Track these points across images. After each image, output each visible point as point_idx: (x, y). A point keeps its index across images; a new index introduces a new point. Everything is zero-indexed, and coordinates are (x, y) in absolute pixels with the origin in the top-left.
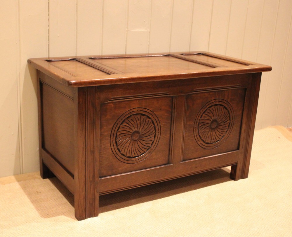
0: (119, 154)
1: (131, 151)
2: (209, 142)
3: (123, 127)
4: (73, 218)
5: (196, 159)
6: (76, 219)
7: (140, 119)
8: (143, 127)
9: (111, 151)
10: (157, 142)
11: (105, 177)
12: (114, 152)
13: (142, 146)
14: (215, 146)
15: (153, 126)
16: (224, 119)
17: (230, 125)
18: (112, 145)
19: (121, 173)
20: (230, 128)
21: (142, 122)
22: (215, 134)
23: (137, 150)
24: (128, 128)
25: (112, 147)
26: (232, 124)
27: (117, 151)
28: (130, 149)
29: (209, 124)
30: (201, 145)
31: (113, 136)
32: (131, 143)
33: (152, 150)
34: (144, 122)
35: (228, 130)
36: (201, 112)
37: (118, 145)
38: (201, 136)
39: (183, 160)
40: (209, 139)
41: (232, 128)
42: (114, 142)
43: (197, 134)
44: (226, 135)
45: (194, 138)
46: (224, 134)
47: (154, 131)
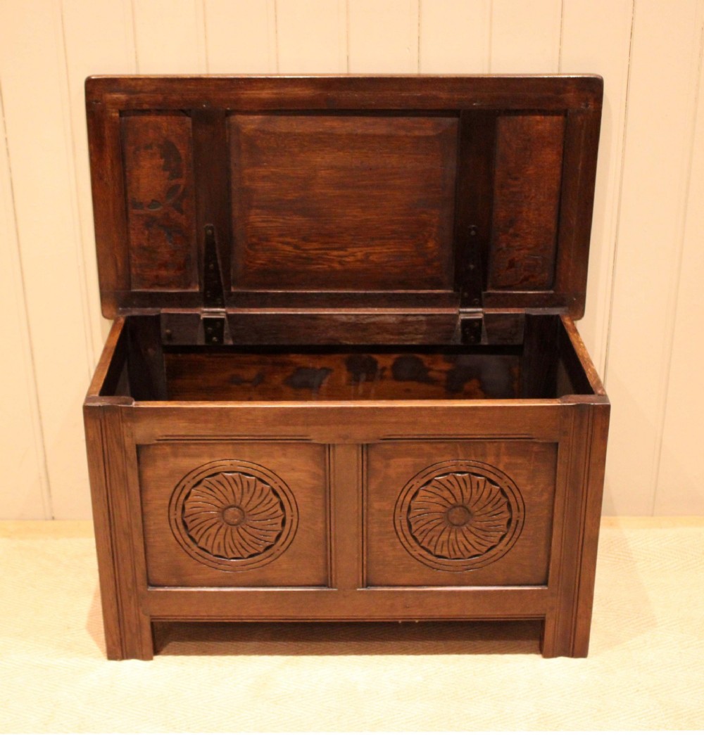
0: (194, 547)
1: (222, 545)
2: (445, 553)
3: (198, 494)
5: (408, 589)
7: (238, 481)
8: (250, 500)
9: (173, 538)
10: (291, 536)
11: (162, 586)
12: (182, 542)
14: (465, 567)
15: (276, 500)
16: (489, 508)
17: (513, 525)
18: (174, 527)
19: (202, 586)
20: (511, 530)
21: (245, 490)
22: (463, 539)
23: (239, 546)
24: (212, 497)
25: (176, 532)
26: (518, 521)
27: (188, 540)
28: (219, 539)
30: (420, 558)
31: (176, 510)
32: (222, 528)
33: (278, 550)
34: (252, 489)
35: (507, 536)
36: (413, 485)
37: (190, 528)
38: (420, 539)
39: (368, 584)
40: (445, 548)
41: (518, 531)
42: (179, 521)
43: (407, 533)
44: (500, 547)
45: (397, 540)
46: (493, 542)
47: (280, 512)
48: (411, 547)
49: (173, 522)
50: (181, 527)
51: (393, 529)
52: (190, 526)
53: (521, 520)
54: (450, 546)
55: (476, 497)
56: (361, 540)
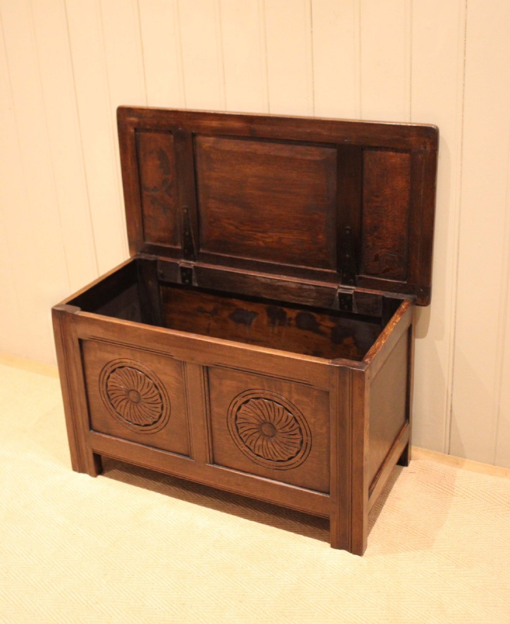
0: (114, 411)
1: (129, 413)
9: (102, 403)
12: (107, 406)
14: (275, 467)
17: (304, 445)
18: (102, 395)
21: (139, 381)
26: (307, 444)
28: (127, 410)
30: (245, 453)
33: (160, 425)
34: (143, 381)
35: (301, 451)
36: (237, 401)
37: (111, 398)
38: (244, 439)
39: (214, 463)
40: (261, 450)
41: (308, 450)
42: (105, 392)
43: (236, 433)
44: (297, 459)
45: (230, 437)
46: (291, 454)
47: (159, 400)
48: (239, 444)
49: (102, 392)
50: (106, 396)
51: (227, 428)
52: (112, 397)
53: (309, 443)
54: (264, 450)
55: (278, 419)
56: (207, 432)
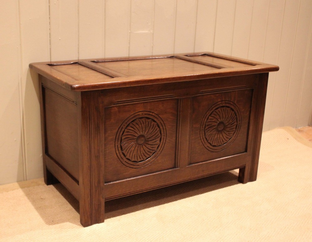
0: (124, 158)
1: (136, 155)
2: (216, 144)
3: (128, 131)
4: (79, 225)
5: (203, 163)
6: (82, 226)
7: (145, 123)
8: (148, 131)
9: (116, 156)
10: (163, 146)
11: (110, 182)
12: (119, 157)
13: (148, 150)
14: (222, 149)
15: (158, 129)
16: (231, 121)
17: (237, 127)
18: (117, 149)
19: (126, 178)
20: (237, 130)
21: (147, 126)
22: (222, 136)
23: (142, 155)
24: (133, 132)
25: (117, 152)
26: (239, 125)
27: (122, 156)
28: (135, 153)
29: (216, 127)
30: (207, 148)
31: (118, 141)
32: (136, 147)
33: (158, 154)
34: (149, 126)
35: (235, 133)
36: (207, 115)
37: (123, 149)
38: (208, 139)
39: (190, 163)
40: (216, 142)
41: (239, 130)
42: (119, 146)
43: (204, 137)
44: (233, 138)
45: (200, 141)
46: (231, 136)
47: (160, 135)
48: (205, 143)
49: (117, 147)
51: (199, 136)
54: (218, 140)
55: (227, 117)
56: (189, 143)
